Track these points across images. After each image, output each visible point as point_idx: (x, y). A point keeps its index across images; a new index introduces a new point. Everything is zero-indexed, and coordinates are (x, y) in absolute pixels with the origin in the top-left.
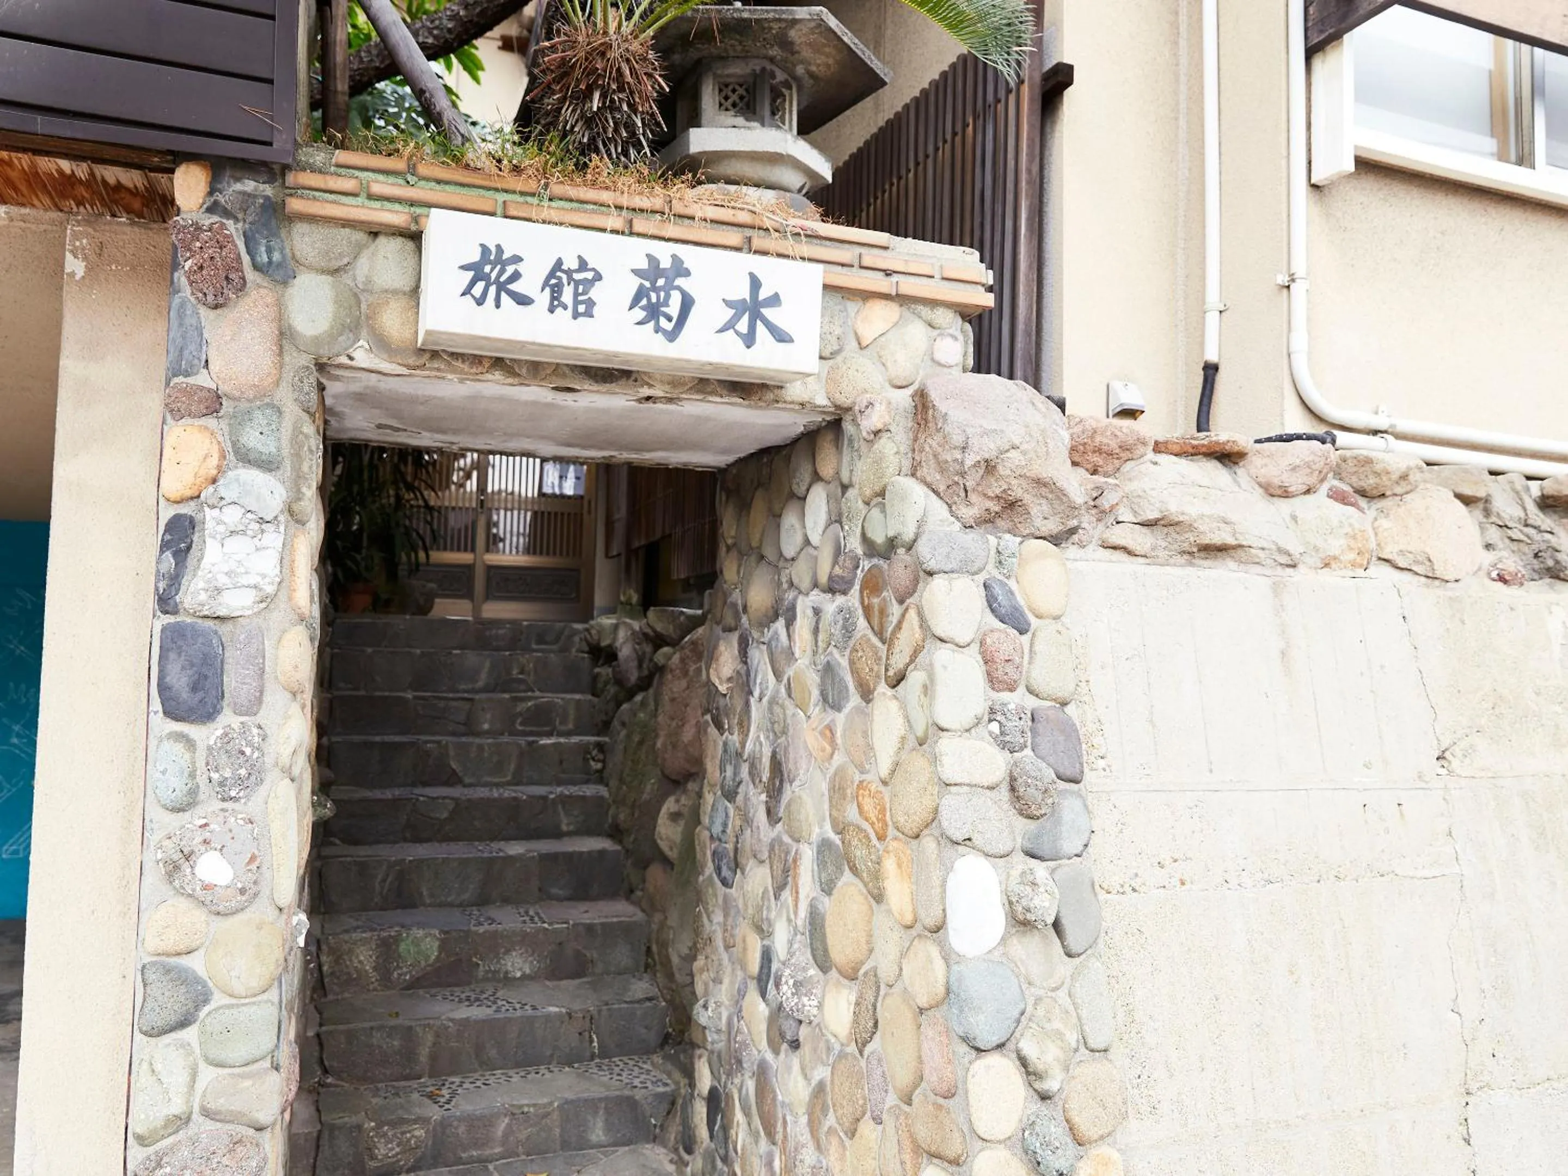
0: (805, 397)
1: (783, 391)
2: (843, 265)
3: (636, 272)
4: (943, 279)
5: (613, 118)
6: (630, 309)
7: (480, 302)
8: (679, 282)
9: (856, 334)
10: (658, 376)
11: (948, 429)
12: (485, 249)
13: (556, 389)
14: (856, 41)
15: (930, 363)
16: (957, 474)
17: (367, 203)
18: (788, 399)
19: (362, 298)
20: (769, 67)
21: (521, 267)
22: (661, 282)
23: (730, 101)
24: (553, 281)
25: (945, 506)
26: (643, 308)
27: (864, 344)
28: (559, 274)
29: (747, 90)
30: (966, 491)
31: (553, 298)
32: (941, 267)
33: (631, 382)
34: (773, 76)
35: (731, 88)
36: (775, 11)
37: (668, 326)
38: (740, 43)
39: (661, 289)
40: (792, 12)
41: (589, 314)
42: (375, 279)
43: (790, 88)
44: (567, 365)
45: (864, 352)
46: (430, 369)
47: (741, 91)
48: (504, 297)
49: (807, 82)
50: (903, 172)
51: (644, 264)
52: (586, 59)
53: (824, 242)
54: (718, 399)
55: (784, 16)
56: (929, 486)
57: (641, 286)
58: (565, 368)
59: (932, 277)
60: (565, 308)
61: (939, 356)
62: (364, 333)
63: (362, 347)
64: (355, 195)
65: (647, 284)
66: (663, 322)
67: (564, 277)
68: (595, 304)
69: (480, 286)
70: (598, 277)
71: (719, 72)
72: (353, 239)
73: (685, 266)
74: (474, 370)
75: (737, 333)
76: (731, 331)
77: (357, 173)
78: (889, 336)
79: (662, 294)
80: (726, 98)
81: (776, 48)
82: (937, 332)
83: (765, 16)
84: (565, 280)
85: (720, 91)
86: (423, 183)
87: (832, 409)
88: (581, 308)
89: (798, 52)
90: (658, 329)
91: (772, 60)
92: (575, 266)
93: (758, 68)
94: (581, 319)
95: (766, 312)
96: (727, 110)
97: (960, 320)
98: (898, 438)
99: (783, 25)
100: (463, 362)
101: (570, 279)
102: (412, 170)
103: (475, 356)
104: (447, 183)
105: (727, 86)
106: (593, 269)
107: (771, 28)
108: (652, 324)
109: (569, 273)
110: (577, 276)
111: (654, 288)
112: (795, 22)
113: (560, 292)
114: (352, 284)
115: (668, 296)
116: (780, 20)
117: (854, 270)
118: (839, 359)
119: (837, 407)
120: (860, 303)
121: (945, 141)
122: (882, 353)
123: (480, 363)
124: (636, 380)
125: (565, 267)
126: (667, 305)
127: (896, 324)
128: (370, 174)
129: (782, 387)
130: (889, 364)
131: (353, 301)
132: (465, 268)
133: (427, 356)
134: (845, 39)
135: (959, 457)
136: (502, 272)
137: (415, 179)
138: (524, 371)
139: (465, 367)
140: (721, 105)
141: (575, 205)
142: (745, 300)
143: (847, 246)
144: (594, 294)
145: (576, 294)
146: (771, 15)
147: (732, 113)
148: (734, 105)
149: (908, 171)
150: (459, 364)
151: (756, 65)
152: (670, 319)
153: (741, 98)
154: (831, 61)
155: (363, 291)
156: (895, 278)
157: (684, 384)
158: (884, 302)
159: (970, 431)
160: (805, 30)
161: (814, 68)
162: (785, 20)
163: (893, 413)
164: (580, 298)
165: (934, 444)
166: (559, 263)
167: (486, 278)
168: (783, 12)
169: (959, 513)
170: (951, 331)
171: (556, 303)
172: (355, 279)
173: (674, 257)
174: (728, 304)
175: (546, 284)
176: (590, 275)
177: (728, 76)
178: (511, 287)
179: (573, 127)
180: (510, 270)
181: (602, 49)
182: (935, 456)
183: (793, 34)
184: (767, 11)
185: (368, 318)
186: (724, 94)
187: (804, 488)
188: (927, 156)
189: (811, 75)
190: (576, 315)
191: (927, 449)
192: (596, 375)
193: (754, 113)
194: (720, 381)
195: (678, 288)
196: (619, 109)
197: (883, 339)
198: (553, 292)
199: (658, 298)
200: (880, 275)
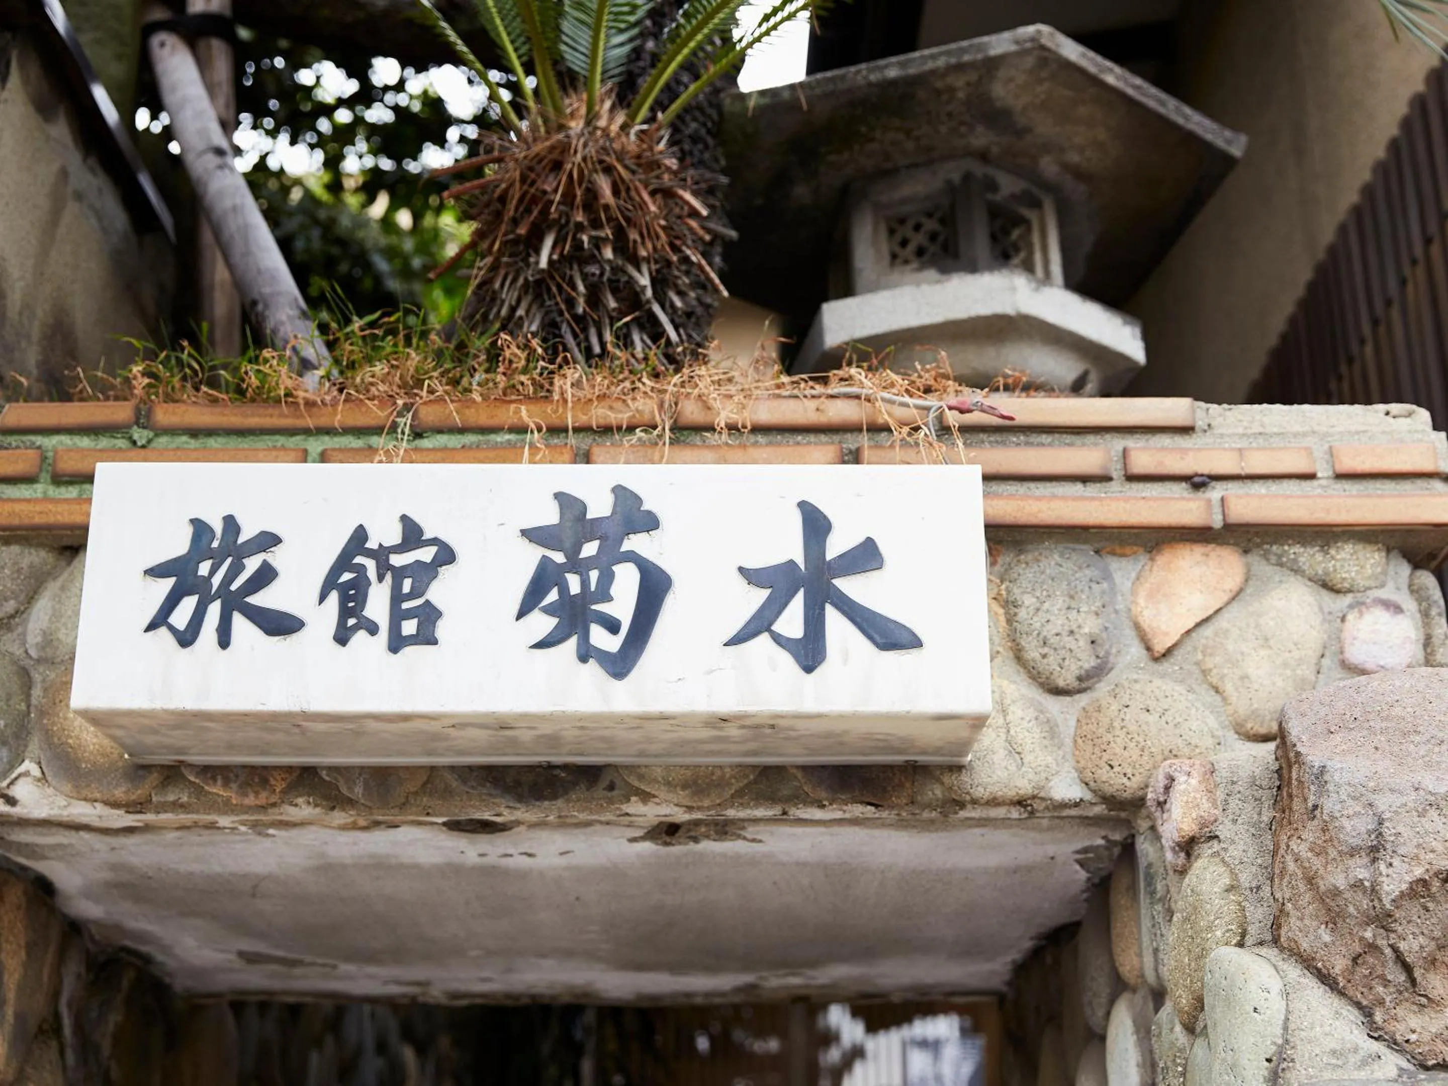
0: (1023, 785)
1: (965, 777)
2: (1085, 479)
3: (532, 535)
4: (1340, 476)
5: (585, 277)
6: (520, 615)
7: (186, 639)
8: (635, 543)
9: (1137, 627)
10: (658, 772)
11: (1329, 805)
12: (200, 528)
13: (454, 826)
14: (1138, 81)
15: (1338, 673)
16: (1369, 921)
17: (54, 492)
18: (979, 792)
19: (37, 677)
20: (979, 169)
21: (277, 557)
22: (590, 549)
23: (911, 247)
24: (346, 576)
25: (1353, 1014)
26: (549, 611)
27: (1160, 646)
28: (359, 560)
29: (942, 221)
30: (1407, 968)
31: (345, 612)
32: (1331, 452)
33: (600, 792)
34: (992, 186)
35: (911, 223)
36: (948, 53)
37: (610, 643)
38: (908, 133)
39: (591, 563)
40: (980, 48)
41: (426, 637)
42: (61, 635)
43: (1037, 205)
44: (452, 768)
45: (1166, 666)
46: (161, 808)
47: (930, 225)
48: (239, 622)
49: (1077, 191)
50: (1355, 348)
51: (550, 515)
52: (523, 179)
53: (1035, 438)
54: (817, 814)
55: (966, 58)
56: (1307, 963)
57: (545, 564)
58: (448, 776)
59: (1311, 477)
60: (373, 629)
61: (1356, 654)
62: (35, 745)
63: (26, 774)
64: (29, 479)
65: (559, 558)
66: (600, 637)
67: (371, 565)
68: (439, 614)
69: (188, 604)
70: (446, 556)
71: (884, 198)
72: (25, 563)
73: (646, 507)
74: (250, 800)
75: (778, 639)
76: (765, 637)
77: (39, 440)
78: (1222, 622)
79: (594, 575)
80: (904, 243)
81: (980, 129)
82: (1348, 599)
83: (930, 65)
84: (372, 573)
85: (892, 232)
86: (163, 440)
87: (1099, 809)
88: (409, 627)
89: (1028, 130)
90: (585, 654)
91: (984, 156)
92: (392, 535)
93: (956, 177)
94: (410, 651)
95: (848, 585)
96: (906, 262)
97: (1404, 569)
98: (1235, 852)
99: (973, 77)
100: (226, 784)
101: (384, 568)
102: (142, 418)
103: (252, 769)
104: (210, 432)
105: (902, 221)
106: (435, 541)
107: (952, 90)
108: (572, 644)
109: (381, 555)
110: (397, 560)
111: (576, 565)
112: (992, 65)
113: (361, 598)
114: (19, 652)
115: (607, 578)
116: (960, 68)
117: (1114, 486)
118: (1102, 688)
119: (1110, 801)
120: (1143, 558)
121: (1414, 262)
122: (1209, 663)
123: (264, 782)
124: (611, 787)
125: (372, 544)
126: (608, 598)
127: (1235, 597)
128: (66, 439)
129: (959, 768)
130: (1228, 687)
131: (15, 686)
132: (156, 572)
133: (154, 778)
134: (1110, 79)
135: (1363, 874)
136: (236, 570)
137: (149, 434)
138: (359, 791)
139: (231, 794)
140: (894, 257)
141: (470, 439)
142: (791, 563)
143: (1090, 438)
144: (436, 593)
145: (397, 598)
146: (941, 62)
147: (915, 265)
148: (920, 252)
149: (1362, 341)
150: (216, 789)
151: (953, 171)
152: (613, 626)
153: (933, 237)
154: (1102, 134)
155: (39, 661)
156: (1216, 492)
157: (721, 784)
158: (1199, 550)
159: (1383, 803)
160: (1021, 78)
161: (1074, 158)
162: (972, 65)
163: (1220, 795)
164: (406, 605)
165: (1305, 854)
166: (360, 535)
167: (200, 588)
168: (963, 51)
169: (1400, 1030)
170: (1383, 594)
171: (351, 622)
172: (24, 643)
173: (620, 492)
174: (751, 576)
175: (329, 584)
176: (426, 554)
177: (903, 201)
178: (257, 600)
179: (513, 309)
180: (252, 564)
181: (555, 155)
182: (1310, 880)
183: (1000, 91)
184: (933, 57)
185: (42, 713)
186: (898, 237)
187: (1101, 1013)
188: (1388, 303)
189: (1079, 174)
190: (397, 643)
191: (1291, 866)
192: (518, 784)
193: (956, 256)
194: (806, 769)
195: (632, 557)
196: (593, 259)
197: (1208, 631)
198: (344, 600)
199: (585, 583)
200: (1180, 489)
